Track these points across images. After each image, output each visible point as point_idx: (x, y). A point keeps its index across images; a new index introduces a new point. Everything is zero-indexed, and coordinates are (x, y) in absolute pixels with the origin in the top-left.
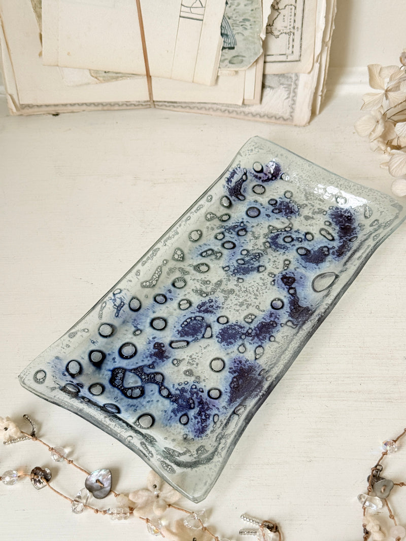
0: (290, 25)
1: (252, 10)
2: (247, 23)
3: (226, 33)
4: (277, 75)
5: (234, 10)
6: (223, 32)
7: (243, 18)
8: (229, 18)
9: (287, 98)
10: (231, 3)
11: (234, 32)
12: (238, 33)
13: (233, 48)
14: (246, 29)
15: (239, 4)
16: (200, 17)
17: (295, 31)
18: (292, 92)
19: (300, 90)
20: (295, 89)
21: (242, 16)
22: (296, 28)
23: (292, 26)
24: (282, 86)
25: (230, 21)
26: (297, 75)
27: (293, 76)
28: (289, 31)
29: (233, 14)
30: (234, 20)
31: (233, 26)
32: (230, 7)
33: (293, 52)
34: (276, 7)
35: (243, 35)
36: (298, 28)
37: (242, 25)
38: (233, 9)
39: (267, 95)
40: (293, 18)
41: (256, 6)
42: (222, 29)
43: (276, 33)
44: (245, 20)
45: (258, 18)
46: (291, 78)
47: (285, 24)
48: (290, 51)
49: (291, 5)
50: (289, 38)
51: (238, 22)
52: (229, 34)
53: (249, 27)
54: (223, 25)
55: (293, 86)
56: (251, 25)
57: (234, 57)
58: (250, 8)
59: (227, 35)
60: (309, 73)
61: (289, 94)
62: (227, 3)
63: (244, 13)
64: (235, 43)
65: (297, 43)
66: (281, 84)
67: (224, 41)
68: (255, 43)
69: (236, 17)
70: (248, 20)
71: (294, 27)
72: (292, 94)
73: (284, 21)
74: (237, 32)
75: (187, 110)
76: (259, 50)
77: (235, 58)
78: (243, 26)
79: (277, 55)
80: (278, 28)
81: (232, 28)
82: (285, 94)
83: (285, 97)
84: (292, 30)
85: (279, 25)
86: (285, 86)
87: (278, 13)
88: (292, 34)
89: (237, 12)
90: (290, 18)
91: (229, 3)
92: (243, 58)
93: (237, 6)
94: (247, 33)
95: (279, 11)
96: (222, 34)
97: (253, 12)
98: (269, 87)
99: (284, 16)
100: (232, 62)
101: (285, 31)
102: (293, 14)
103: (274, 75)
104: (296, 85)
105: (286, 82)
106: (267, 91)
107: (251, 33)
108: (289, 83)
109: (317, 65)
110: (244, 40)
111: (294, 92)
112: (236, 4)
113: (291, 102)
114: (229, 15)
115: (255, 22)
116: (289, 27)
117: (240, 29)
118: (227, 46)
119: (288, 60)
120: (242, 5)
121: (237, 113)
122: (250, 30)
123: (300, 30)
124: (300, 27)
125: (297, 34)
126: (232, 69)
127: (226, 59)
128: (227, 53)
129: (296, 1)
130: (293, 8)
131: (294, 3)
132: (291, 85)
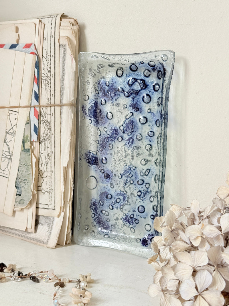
0: (49, 188)
1: (28, 175)
2: (26, 182)
3: (18, 186)
4: (45, 216)
5: (21, 174)
6: (17, 185)
7: (25, 178)
8: (19, 178)
9: (48, 231)
11: (21, 186)
12: (23, 187)
13: (20, 195)
14: (25, 185)
15: (23, 171)
16: (8, 176)
18: (50, 227)
19: (54, 227)
20: (52, 226)
21: (24, 178)
22: (52, 190)
23: (50, 188)
24: (46, 224)
25: (20, 180)
26: (53, 218)
27: (52, 218)
28: (49, 191)
29: (21, 176)
30: (21, 180)
31: (21, 183)
32: (20, 172)
33: (51, 203)
34: (42, 177)
35: (24, 188)
37: (24, 182)
39: (39, 228)
40: (50, 183)
41: (30, 173)
42: (16, 184)
43: (43, 191)
44: (26, 180)
45: (30, 179)
46: (51, 219)
47: (47, 187)
48: (49, 203)
49: (49, 176)
50: (49, 195)
52: (19, 187)
54: (17, 182)
55: (51, 225)
57: (21, 200)
58: (27, 173)
59: (18, 188)
60: (59, 216)
61: (49, 229)
62: (18, 170)
63: (25, 176)
64: (21, 193)
65: (53, 199)
66: (46, 223)
67: (17, 191)
68: (28, 193)
69: (22, 178)
71: (51, 189)
72: (50, 229)
73: (46, 185)
74: (22, 186)
76: (30, 197)
77: (21, 201)
78: (25, 183)
79: (44, 204)
80: (45, 189)
81: (20, 184)
82: (47, 228)
83: (47, 230)
84: (50, 191)
86: (48, 224)
87: (43, 180)
88: (50, 194)
89: (22, 175)
90: (49, 183)
91: (19, 170)
92: (24, 201)
93: (22, 172)
94: (26, 187)
96: (16, 187)
98: (41, 224)
99: (46, 182)
100: (20, 203)
101: (47, 191)
102: (50, 181)
103: (43, 216)
104: (53, 224)
105: (48, 222)
106: (40, 226)
107: (28, 187)
108: (50, 222)
109: (63, 214)
110: (25, 191)
111: (51, 228)
112: (22, 171)
113: (49, 234)
115: (29, 181)
116: (49, 189)
117: (23, 185)
118: (18, 194)
119: (49, 208)
120: (24, 172)
121: (25, 238)
123: (54, 191)
124: (54, 189)
125: (53, 193)
126: (20, 207)
127: (17, 201)
128: (18, 198)
129: (51, 174)
130: (50, 178)
131: (50, 176)
132: (50, 223)
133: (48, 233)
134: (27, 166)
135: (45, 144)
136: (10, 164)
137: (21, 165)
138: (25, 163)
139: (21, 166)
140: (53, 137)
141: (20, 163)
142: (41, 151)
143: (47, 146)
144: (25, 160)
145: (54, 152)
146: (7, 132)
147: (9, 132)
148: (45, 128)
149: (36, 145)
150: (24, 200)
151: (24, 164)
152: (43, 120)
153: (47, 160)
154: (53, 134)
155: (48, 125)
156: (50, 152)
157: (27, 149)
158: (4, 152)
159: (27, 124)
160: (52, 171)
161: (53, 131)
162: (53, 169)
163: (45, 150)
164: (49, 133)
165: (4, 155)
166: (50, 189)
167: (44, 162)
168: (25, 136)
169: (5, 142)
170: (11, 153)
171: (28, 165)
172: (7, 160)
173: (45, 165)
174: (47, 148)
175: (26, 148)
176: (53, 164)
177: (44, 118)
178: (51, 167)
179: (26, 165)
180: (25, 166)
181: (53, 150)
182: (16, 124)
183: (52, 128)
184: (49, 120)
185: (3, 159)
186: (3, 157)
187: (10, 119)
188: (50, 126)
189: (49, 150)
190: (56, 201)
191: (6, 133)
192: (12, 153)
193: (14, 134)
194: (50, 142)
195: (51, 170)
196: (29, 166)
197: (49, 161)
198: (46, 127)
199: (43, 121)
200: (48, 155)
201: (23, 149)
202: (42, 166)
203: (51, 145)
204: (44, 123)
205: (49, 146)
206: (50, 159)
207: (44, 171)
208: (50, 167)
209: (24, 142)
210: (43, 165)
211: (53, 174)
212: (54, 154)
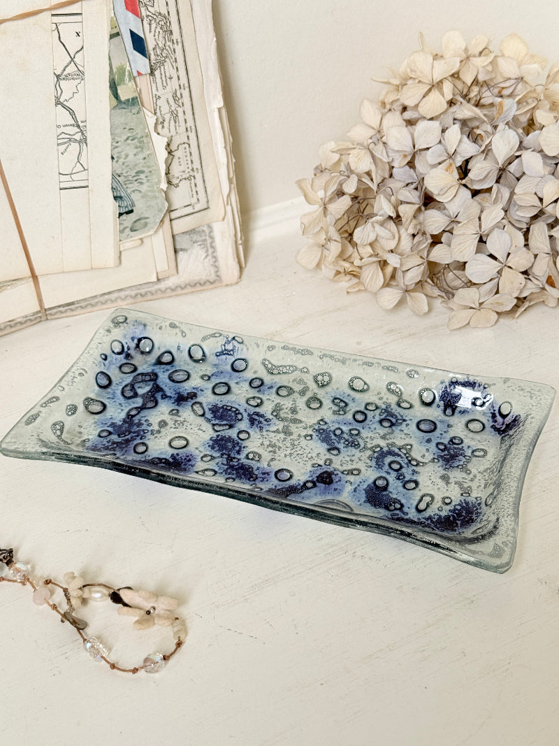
0: (188, 168)
1: (145, 158)
2: (142, 176)
3: (118, 195)
4: (187, 232)
5: (123, 164)
6: (115, 194)
7: (135, 171)
8: (119, 176)
9: (206, 256)
10: (118, 157)
12: (133, 191)
13: (131, 211)
14: (142, 183)
15: (127, 156)
16: (84, 184)
17: (195, 174)
18: (210, 247)
19: (218, 243)
20: (212, 243)
21: (135, 169)
22: (195, 170)
23: (191, 168)
24: (196, 245)
25: (120, 179)
26: (209, 227)
27: (205, 228)
28: (188, 175)
29: (123, 170)
30: (125, 177)
31: (125, 184)
32: (117, 161)
33: (198, 199)
34: (168, 150)
35: (140, 192)
36: (197, 169)
37: (136, 180)
38: (121, 163)
39: (181, 261)
40: (189, 158)
41: (148, 153)
42: (113, 192)
43: (175, 182)
44: (138, 173)
45: (153, 166)
46: (203, 231)
47: (182, 168)
48: (194, 200)
49: (184, 143)
50: (191, 183)
51: (130, 178)
52: (122, 195)
53: (144, 181)
54: (114, 186)
55: (209, 241)
56: (146, 177)
57: (135, 222)
58: (141, 156)
59: (121, 198)
60: (223, 219)
61: (207, 251)
62: (113, 158)
63: (136, 165)
64: (133, 205)
65: (200, 188)
66: (194, 243)
67: (119, 206)
68: (156, 198)
69: (127, 172)
70: (142, 172)
71: (193, 170)
72: (210, 251)
73: (180, 165)
74: (133, 189)
75: (89, 309)
76: (164, 204)
77: (137, 223)
78: (139, 181)
79: (181, 208)
80: (176, 176)
81: (125, 187)
82: (202, 253)
83: (204, 256)
84: (191, 173)
85: (176, 170)
86: (199, 243)
87: (172, 157)
88: (192, 178)
89: (127, 166)
90: (185, 159)
91: (115, 157)
92: (146, 220)
93: (125, 159)
94: (144, 188)
95: (173, 154)
96: (116, 198)
97: (145, 160)
98: (182, 250)
99: (179, 158)
100: (135, 229)
101: (184, 177)
102: (189, 154)
103: (183, 233)
104: (212, 238)
105: (200, 239)
106: (182, 255)
107: (149, 187)
108: (204, 238)
109: (229, 208)
110: (143, 197)
111: (212, 247)
112: (123, 156)
113: (212, 260)
114: (119, 172)
115: (150, 172)
116: (187, 171)
117: (135, 186)
118: (124, 211)
119: (196, 210)
120: (131, 157)
121: (152, 294)
122: (147, 184)
123: (200, 171)
124: (199, 167)
125: (198, 176)
126: (136, 238)
127: (126, 228)
128: (125, 220)
129: (188, 137)
130: (187, 146)
131: (186, 141)
132: (206, 240)
133: (210, 260)
134: (135, 141)
135: (163, 73)
136: (84, 153)
137: (117, 142)
138: (129, 135)
139: (117, 147)
140: (178, 48)
141: (113, 139)
142: (155, 92)
143: (168, 76)
144: (128, 128)
145: (187, 85)
146: (58, 77)
147: (65, 73)
148: (157, 34)
149: (144, 82)
150: (147, 218)
151: (128, 139)
152: (148, 13)
153: (173, 108)
154: (177, 42)
155: (162, 23)
156: (178, 88)
157: (128, 100)
158: (59, 131)
159: (112, 36)
160: (189, 129)
161: (176, 36)
162: (190, 123)
163: (164, 87)
164: (168, 43)
165: (63, 136)
166: (189, 170)
167: (167, 117)
168: (115, 70)
169: (58, 103)
170: (81, 124)
171: (139, 136)
172: (75, 146)
173: (172, 121)
174: (168, 80)
175: (123, 98)
176: (189, 112)
177: (149, 8)
178: (185, 120)
179: (132, 140)
180: (129, 141)
181: (184, 81)
182: (82, 48)
183: (175, 27)
184: (164, 11)
185: (62, 148)
186: (60, 141)
187: (59, 37)
188: (168, 24)
189: (174, 84)
190: (208, 190)
191: (56, 79)
192: (84, 124)
193: (80, 74)
194: (174, 64)
195: (187, 129)
196: (142, 137)
197: (178, 109)
198: (158, 29)
199: (147, 16)
200: (175, 96)
201: (115, 102)
202: (163, 127)
203: (177, 70)
204: (153, 22)
205: (174, 73)
206: (181, 104)
207: (172, 136)
208: (182, 123)
209: (114, 87)
210: (166, 124)
211: (192, 136)
212: (187, 90)
